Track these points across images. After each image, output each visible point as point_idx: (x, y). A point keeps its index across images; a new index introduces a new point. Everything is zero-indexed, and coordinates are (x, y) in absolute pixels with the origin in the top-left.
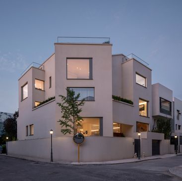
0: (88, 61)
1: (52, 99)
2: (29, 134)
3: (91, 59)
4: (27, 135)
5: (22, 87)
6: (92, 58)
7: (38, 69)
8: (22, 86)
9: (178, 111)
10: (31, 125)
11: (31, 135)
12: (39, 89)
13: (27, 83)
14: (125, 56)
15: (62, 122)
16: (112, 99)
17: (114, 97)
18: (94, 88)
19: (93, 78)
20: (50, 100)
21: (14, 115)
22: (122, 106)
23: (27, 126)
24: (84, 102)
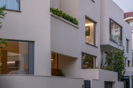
9: (127, 40)
16: (51, 13)
17: (52, 10)
22: (64, 26)
24: (5, 12)
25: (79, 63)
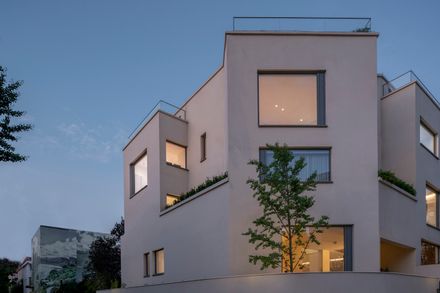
0: (313, 79)
1: (217, 180)
2: (151, 272)
3: (320, 74)
4: (147, 275)
5: (133, 165)
6: (324, 72)
7: (173, 117)
8: (132, 161)
10: (155, 252)
11: (156, 274)
12: (176, 166)
13: (145, 153)
14: (387, 82)
15: (253, 235)
16: (379, 179)
18: (329, 149)
19: (327, 124)
20: (209, 184)
21: (113, 232)
23: (146, 255)
25: (416, 256)
